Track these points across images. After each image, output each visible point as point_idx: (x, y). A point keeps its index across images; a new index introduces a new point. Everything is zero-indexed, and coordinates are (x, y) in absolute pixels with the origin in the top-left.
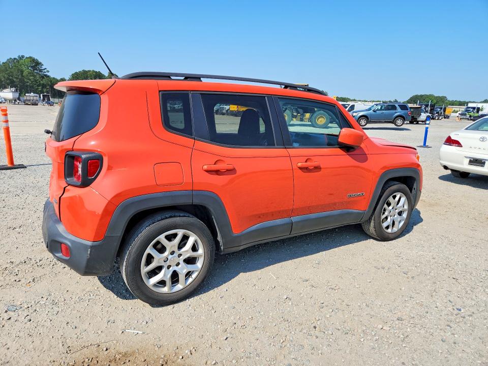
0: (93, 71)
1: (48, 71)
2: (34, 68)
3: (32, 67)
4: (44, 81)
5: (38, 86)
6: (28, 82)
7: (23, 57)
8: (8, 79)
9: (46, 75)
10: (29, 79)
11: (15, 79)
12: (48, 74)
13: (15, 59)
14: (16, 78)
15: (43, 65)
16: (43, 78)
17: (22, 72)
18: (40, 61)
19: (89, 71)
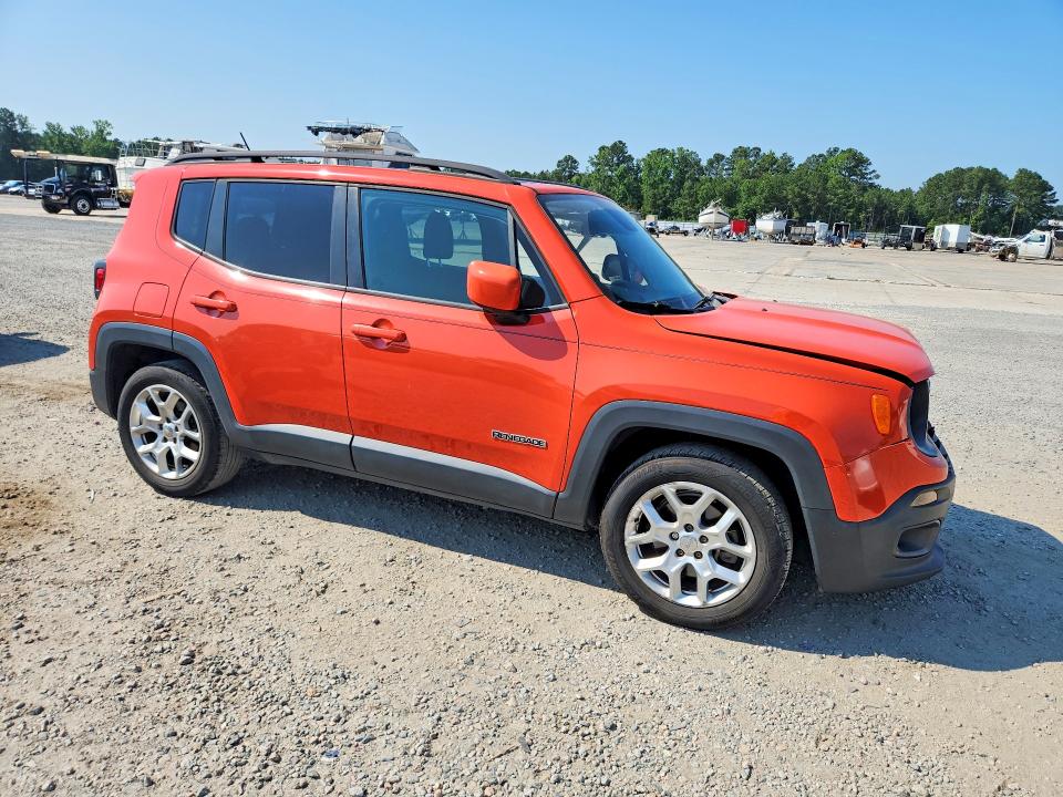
0: (980, 169)
1: (878, 177)
2: (852, 171)
3: (848, 169)
4: (866, 198)
5: (849, 207)
6: (831, 201)
7: (836, 150)
8: (799, 195)
9: (872, 185)
10: (836, 195)
11: (810, 196)
12: (876, 182)
13: (821, 156)
14: (814, 193)
15: (870, 164)
16: (864, 189)
17: (826, 180)
18: (866, 154)
19: (971, 169)
